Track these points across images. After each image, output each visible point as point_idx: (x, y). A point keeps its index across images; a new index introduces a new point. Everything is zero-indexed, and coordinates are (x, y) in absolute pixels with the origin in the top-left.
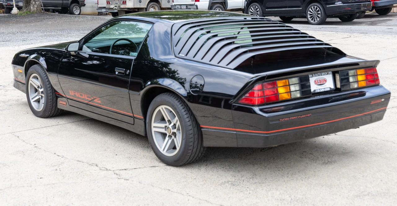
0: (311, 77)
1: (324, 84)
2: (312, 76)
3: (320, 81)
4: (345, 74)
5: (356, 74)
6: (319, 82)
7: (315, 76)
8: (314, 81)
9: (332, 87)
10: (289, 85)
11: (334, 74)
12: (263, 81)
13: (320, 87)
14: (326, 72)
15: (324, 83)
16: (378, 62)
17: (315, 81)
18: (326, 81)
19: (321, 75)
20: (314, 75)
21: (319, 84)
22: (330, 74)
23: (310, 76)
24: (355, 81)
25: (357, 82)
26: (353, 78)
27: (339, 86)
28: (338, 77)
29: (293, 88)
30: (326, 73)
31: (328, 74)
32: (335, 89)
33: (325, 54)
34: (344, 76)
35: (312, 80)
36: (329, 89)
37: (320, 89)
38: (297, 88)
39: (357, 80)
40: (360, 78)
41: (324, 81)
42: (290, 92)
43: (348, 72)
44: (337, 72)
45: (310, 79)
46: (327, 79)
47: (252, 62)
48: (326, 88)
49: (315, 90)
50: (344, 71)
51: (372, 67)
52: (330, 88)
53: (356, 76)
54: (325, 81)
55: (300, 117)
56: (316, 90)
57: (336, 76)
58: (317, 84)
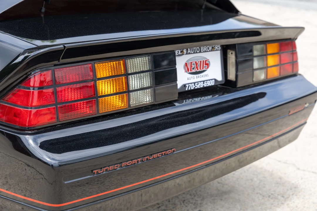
0: (179, 55)
1: (204, 71)
2: (180, 53)
3: (197, 64)
5: (265, 53)
6: (193, 66)
7: (187, 54)
8: (184, 64)
9: (219, 77)
10: (127, 75)
11: (225, 50)
12: (56, 62)
13: (195, 78)
14: (210, 45)
15: (204, 69)
16: (301, 29)
17: (186, 64)
18: (208, 65)
19: (200, 52)
20: (185, 51)
21: (194, 71)
22: (217, 50)
23: (177, 53)
24: (261, 66)
25: (265, 68)
26: (259, 60)
27: (232, 76)
28: (232, 57)
29: (134, 82)
30: (210, 48)
31: (213, 49)
32: (223, 83)
33: (204, 7)
35: (181, 62)
36: (212, 83)
37: (194, 83)
38: (146, 81)
39: (265, 66)
40: (271, 61)
41: (204, 65)
42: (128, 91)
43: (252, 47)
44: (232, 47)
45: (178, 59)
46: (210, 61)
47: (43, 10)
48: (207, 80)
49: (185, 86)
50: (246, 45)
51: (290, 39)
52: (216, 80)
53: (265, 57)
54: (206, 64)
55: (147, 159)
56: (187, 85)
57: (228, 56)
58: (190, 72)
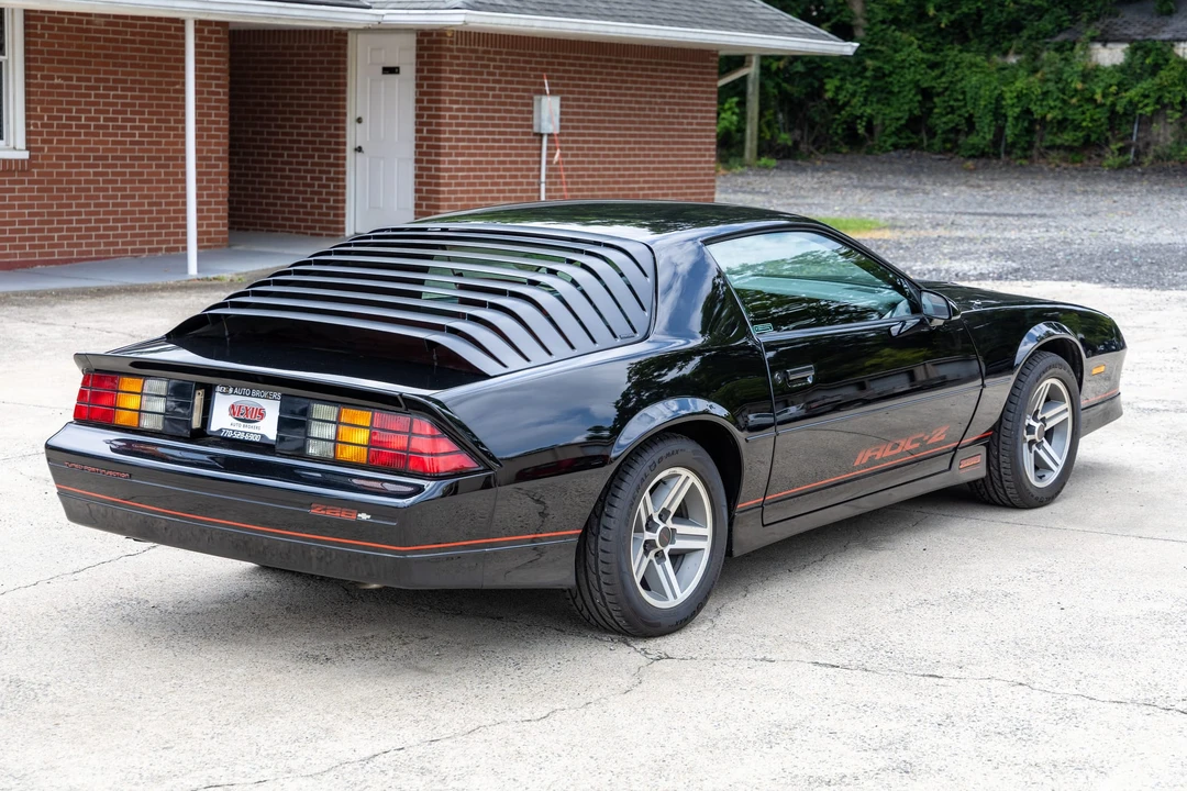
1: (254, 422)
2: (223, 391)
3: (246, 410)
4: (298, 408)
6: (241, 411)
7: (234, 394)
8: (229, 405)
10: (142, 394)
13: (241, 427)
14: (265, 390)
15: (256, 419)
17: (233, 406)
18: (263, 415)
19: (251, 396)
20: (231, 390)
21: (242, 417)
22: (277, 400)
23: (219, 389)
25: (332, 441)
26: (317, 426)
30: (265, 394)
31: (269, 397)
34: (293, 413)
35: (222, 401)
36: (257, 439)
38: (159, 406)
41: (257, 415)
42: (140, 411)
43: (309, 404)
45: (218, 396)
48: (250, 433)
49: (221, 430)
50: (297, 399)
52: (262, 437)
53: (333, 425)
54: (260, 414)
56: (224, 431)
58: (236, 416)
